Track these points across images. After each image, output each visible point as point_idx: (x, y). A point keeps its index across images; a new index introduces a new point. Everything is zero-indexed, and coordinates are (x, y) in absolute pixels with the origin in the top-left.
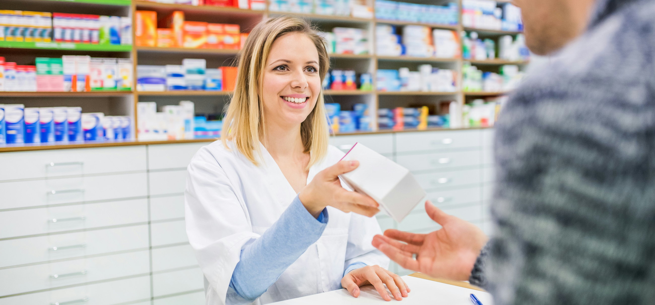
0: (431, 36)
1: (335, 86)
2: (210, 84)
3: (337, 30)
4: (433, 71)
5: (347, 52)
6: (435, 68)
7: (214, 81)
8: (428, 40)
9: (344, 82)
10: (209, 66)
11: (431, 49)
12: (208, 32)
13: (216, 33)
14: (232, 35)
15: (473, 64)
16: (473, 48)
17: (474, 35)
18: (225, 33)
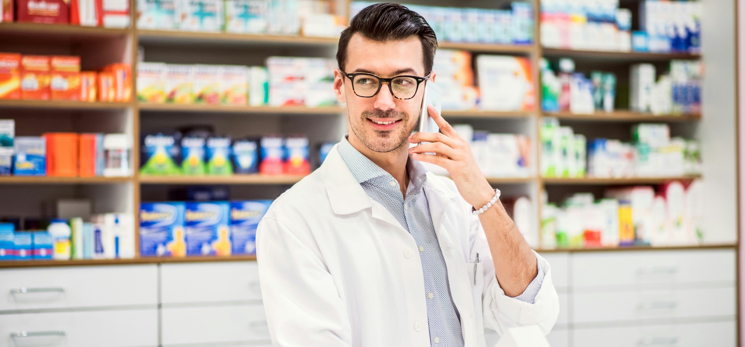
0: (473, 67)
1: (266, 167)
2: (22, 164)
3: (273, 62)
4: (474, 139)
5: (291, 102)
6: (479, 133)
7: (29, 157)
8: (464, 76)
9: (285, 160)
10: (20, 132)
11: (471, 93)
12: (22, 71)
13: (37, 73)
14: (65, 74)
15: (563, 123)
16: (566, 88)
17: (567, 65)
18: (52, 71)
